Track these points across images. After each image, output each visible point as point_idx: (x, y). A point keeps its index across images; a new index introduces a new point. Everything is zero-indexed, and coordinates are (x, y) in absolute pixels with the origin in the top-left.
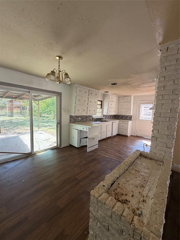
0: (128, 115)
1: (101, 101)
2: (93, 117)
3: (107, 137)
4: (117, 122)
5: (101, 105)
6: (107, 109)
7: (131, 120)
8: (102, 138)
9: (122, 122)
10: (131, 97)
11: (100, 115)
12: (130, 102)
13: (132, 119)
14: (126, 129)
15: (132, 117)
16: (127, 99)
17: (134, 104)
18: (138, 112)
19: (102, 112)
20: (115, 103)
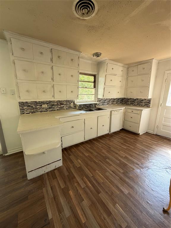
0: (143, 98)
1: (95, 76)
2: (75, 103)
3: (99, 135)
4: (121, 110)
5: (95, 82)
6: (103, 88)
7: (149, 107)
8: (87, 138)
9: (130, 111)
10: (151, 63)
11: (93, 99)
12: (149, 74)
13: (151, 105)
14: (136, 123)
15: (151, 102)
16: (144, 69)
17: (156, 77)
18: (163, 93)
19: (96, 94)
20: (120, 79)
